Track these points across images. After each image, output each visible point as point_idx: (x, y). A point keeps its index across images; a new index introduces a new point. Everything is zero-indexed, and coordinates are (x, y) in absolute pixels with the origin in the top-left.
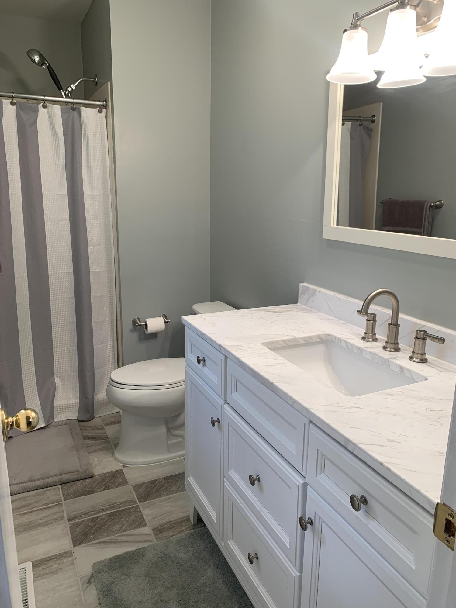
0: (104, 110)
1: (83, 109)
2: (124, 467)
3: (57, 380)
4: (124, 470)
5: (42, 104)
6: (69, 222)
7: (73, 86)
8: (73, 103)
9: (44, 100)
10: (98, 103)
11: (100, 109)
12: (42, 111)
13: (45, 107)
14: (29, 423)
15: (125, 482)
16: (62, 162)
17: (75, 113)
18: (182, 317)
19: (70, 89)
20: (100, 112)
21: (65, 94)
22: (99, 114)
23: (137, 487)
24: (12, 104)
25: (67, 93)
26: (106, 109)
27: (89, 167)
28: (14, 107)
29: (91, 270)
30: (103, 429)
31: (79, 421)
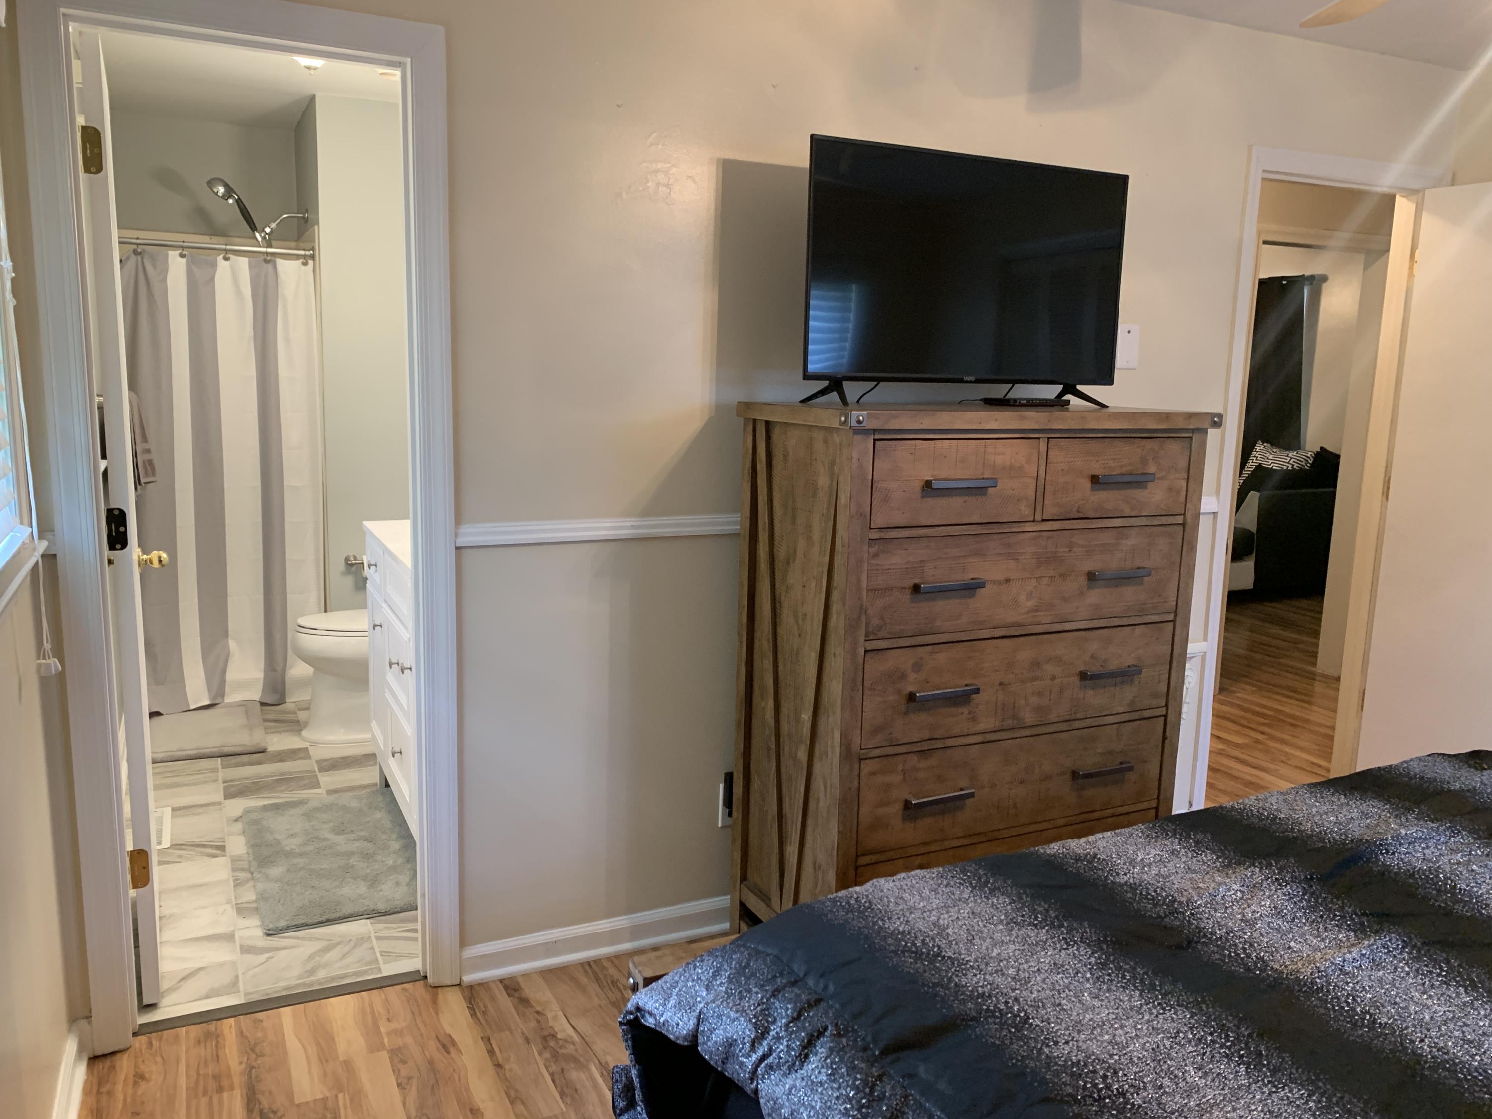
0: (311, 262)
1: (280, 262)
2: (311, 745)
3: (232, 644)
5: (222, 255)
7: (273, 225)
8: (267, 253)
9: (225, 250)
10: (302, 252)
11: (305, 259)
12: (222, 264)
13: (226, 259)
16: (249, 331)
17: (269, 266)
18: (364, 522)
19: (268, 230)
20: (305, 264)
22: (303, 267)
23: (321, 761)
24: (182, 256)
25: (262, 235)
26: (314, 260)
27: (287, 340)
28: (184, 260)
29: (286, 484)
30: (296, 713)
31: (263, 704)
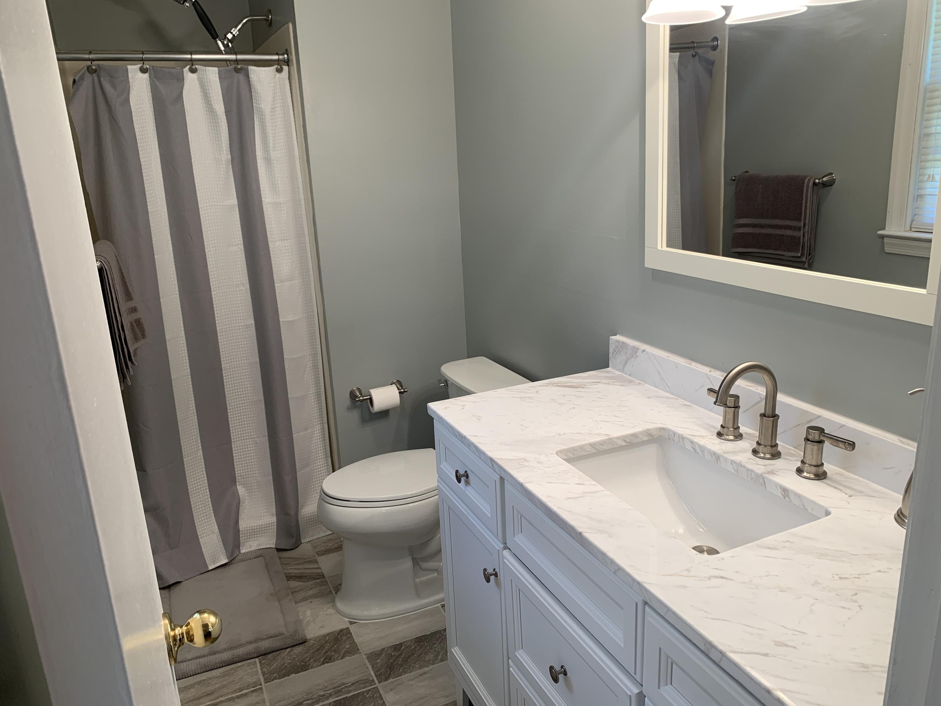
0: (285, 68)
1: (253, 69)
2: (351, 623)
3: (241, 490)
4: (353, 629)
5: (188, 67)
6: (242, 247)
7: (235, 31)
8: (236, 61)
9: (191, 60)
10: (276, 57)
11: (279, 65)
12: (190, 79)
13: (193, 71)
14: (207, 635)
15: (354, 649)
16: (226, 155)
17: (241, 77)
18: (429, 404)
19: (230, 36)
20: (279, 71)
21: (223, 43)
22: (278, 75)
23: (373, 657)
24: (143, 70)
25: (225, 42)
26: (288, 65)
27: (268, 160)
28: (146, 76)
29: (281, 320)
30: (316, 562)
31: (279, 550)
